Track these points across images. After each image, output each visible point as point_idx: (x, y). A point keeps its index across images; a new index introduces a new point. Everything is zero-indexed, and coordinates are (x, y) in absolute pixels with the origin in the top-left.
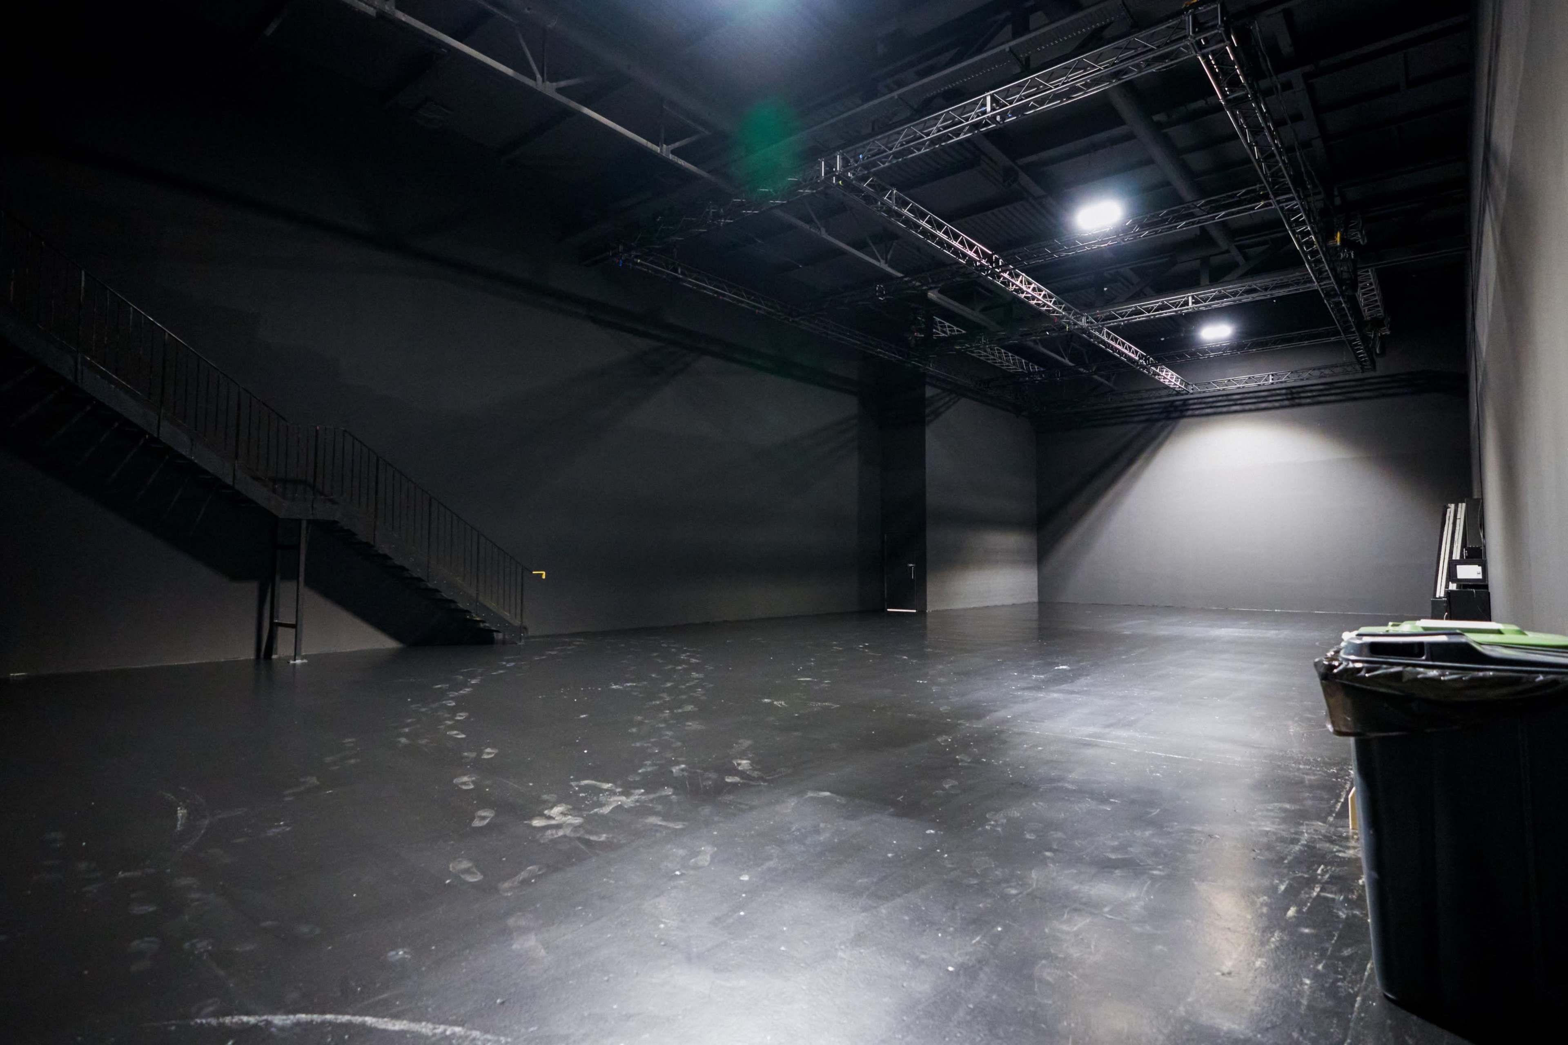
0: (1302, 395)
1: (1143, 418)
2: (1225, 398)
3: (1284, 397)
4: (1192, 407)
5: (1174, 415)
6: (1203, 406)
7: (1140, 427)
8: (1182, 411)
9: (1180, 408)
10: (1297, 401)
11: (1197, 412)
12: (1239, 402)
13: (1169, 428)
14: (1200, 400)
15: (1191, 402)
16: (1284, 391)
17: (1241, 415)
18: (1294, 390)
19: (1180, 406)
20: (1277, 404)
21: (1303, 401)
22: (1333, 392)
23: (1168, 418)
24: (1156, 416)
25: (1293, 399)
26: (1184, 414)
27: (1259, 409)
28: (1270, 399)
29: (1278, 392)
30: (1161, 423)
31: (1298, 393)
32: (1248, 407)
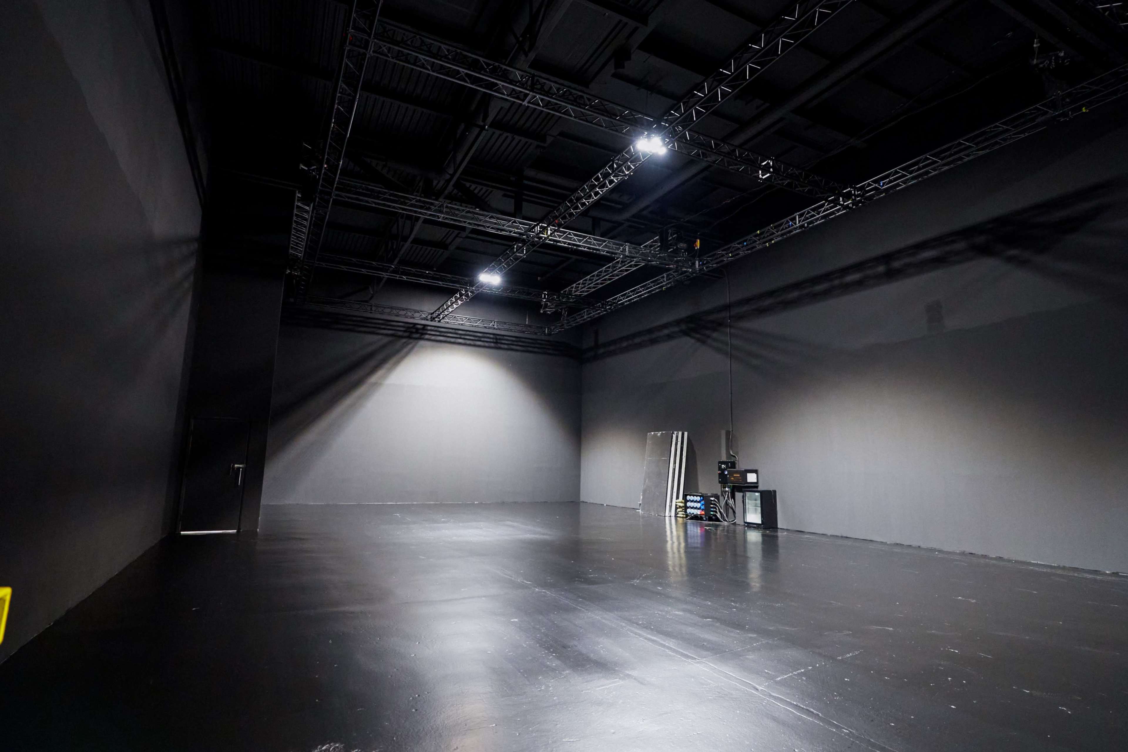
0: (503, 342)
2: (453, 331)
3: (492, 340)
4: (429, 332)
5: (415, 336)
6: (438, 333)
7: (386, 340)
8: (422, 334)
9: (420, 331)
10: (499, 345)
11: (433, 338)
12: (463, 337)
13: (410, 346)
14: (436, 329)
15: (429, 328)
16: (492, 336)
17: (461, 347)
18: (498, 337)
19: (421, 329)
20: (487, 344)
21: (502, 346)
22: (520, 344)
23: (409, 337)
24: (400, 333)
25: (496, 343)
26: (423, 336)
27: (475, 346)
28: (482, 339)
29: (488, 335)
30: (404, 340)
31: (500, 339)
32: (468, 342)
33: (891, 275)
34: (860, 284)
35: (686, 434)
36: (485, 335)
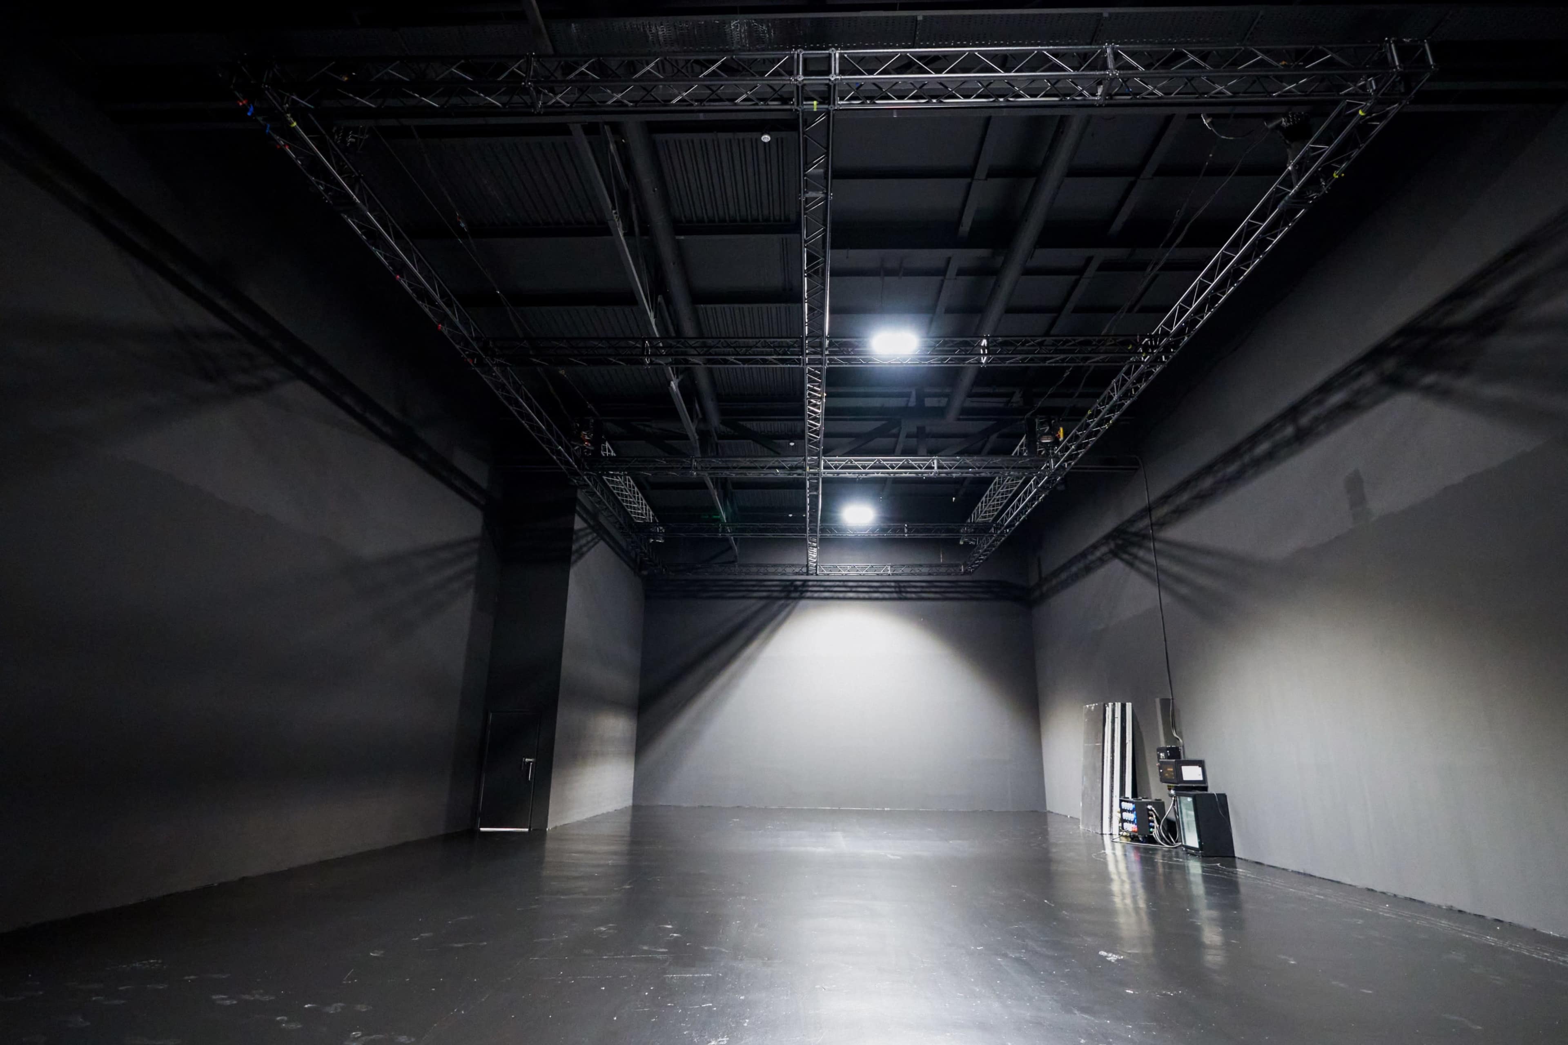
0: (909, 590)
1: (765, 594)
2: (841, 584)
3: (893, 590)
4: (810, 589)
5: (793, 595)
6: (822, 589)
7: (762, 603)
8: (802, 592)
9: (800, 589)
10: (904, 595)
11: (816, 595)
12: (854, 589)
13: (787, 609)
14: (819, 583)
15: (810, 583)
16: (893, 584)
17: (855, 603)
18: (902, 584)
19: (800, 586)
20: (887, 596)
21: (909, 595)
22: (933, 590)
23: (788, 598)
24: (775, 594)
25: (900, 592)
26: (803, 595)
27: (870, 599)
28: (881, 590)
29: (888, 584)
30: (782, 602)
31: (904, 587)
32: (861, 595)
35: (1129, 706)
36: (884, 584)
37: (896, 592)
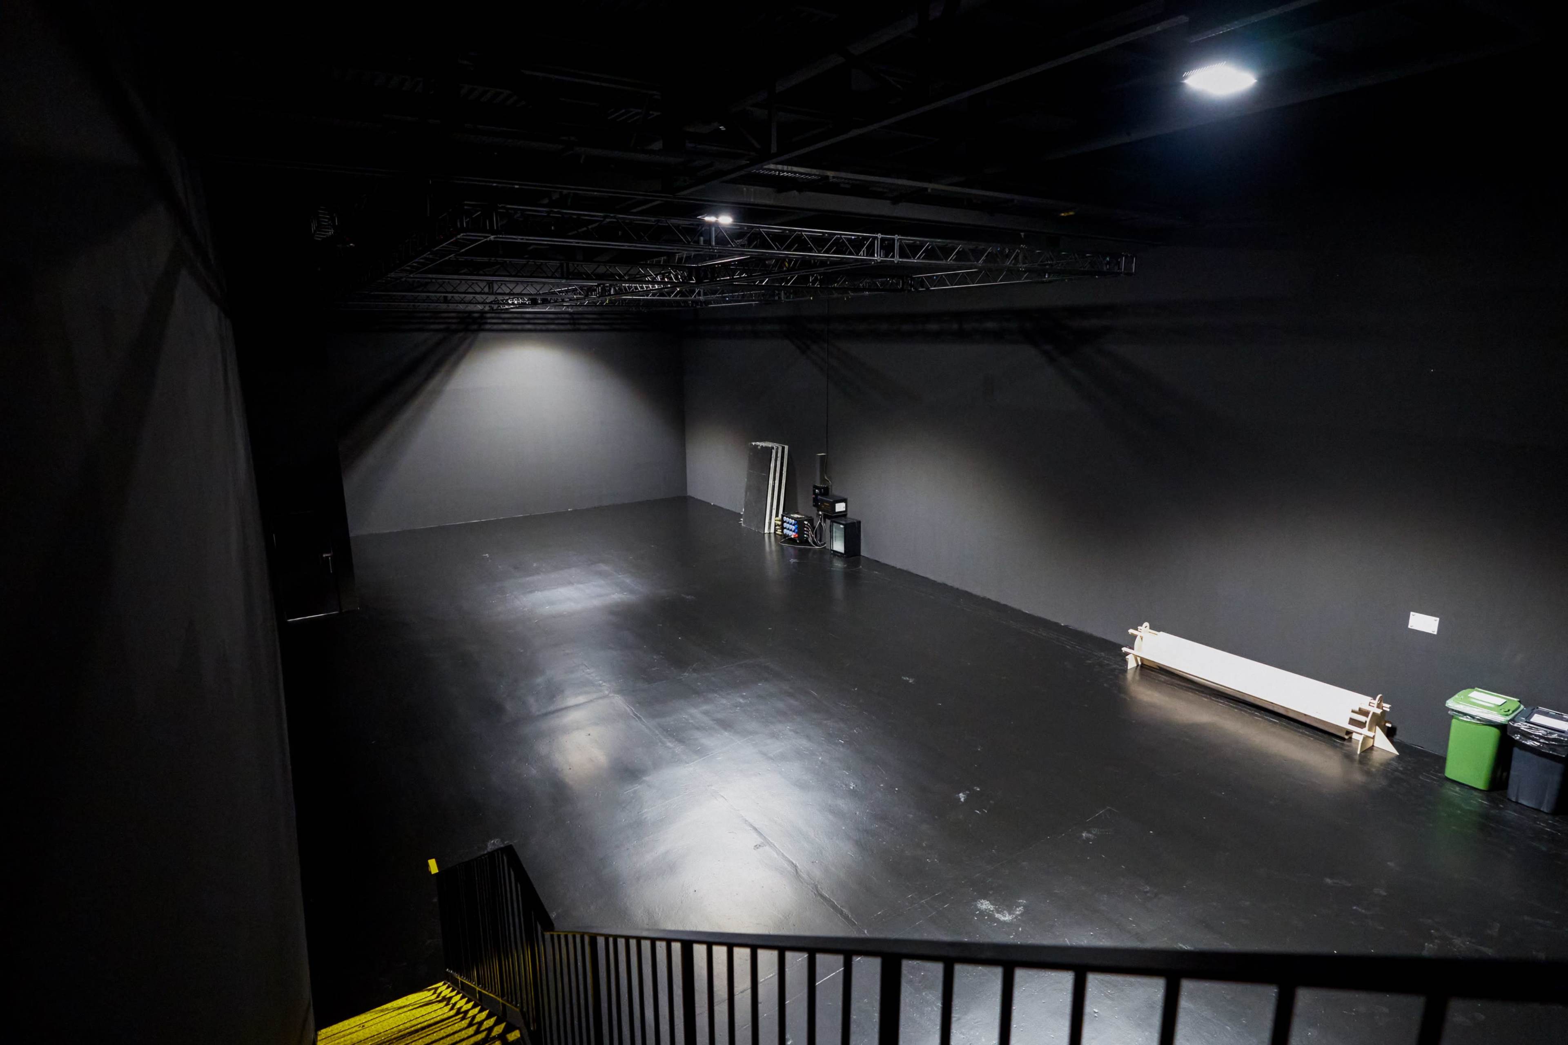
0: (584, 321)
1: (442, 326)
3: (568, 321)
4: (489, 321)
5: (473, 327)
6: (500, 321)
7: (440, 336)
8: (481, 324)
9: (479, 321)
10: (577, 326)
11: (495, 327)
12: (532, 321)
13: (468, 341)
15: (488, 315)
16: (567, 316)
17: (533, 334)
18: (575, 316)
19: (479, 318)
20: (562, 327)
21: (582, 327)
22: (602, 321)
23: (466, 330)
24: (454, 327)
25: (574, 324)
26: (483, 327)
27: (548, 331)
28: (556, 322)
29: (563, 316)
30: (461, 334)
31: (578, 319)
32: (538, 327)
33: (962, 336)
34: (937, 336)
35: (786, 447)
36: (559, 316)
37: (570, 324)
